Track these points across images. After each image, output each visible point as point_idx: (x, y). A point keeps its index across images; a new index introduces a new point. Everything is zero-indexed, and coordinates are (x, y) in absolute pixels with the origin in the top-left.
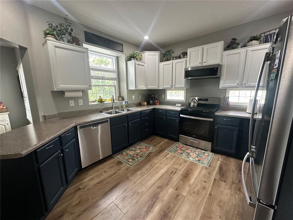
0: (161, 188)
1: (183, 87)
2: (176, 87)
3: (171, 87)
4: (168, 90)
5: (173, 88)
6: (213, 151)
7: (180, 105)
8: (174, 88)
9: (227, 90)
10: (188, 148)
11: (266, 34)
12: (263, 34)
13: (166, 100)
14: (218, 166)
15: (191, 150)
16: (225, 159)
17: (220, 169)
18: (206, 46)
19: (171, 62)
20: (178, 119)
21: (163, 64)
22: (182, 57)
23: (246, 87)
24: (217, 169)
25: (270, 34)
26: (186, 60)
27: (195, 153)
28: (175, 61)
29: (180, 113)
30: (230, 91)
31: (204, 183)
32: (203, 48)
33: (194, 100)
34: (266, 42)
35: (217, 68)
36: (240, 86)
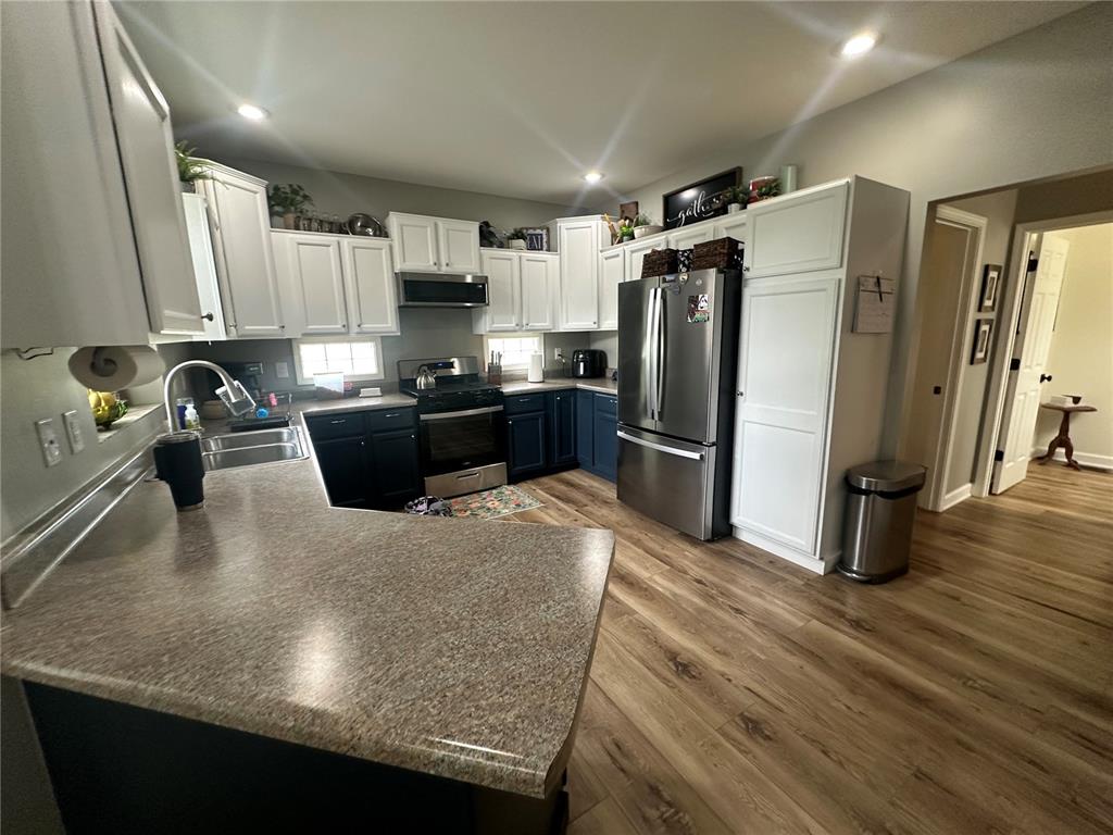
1: (391, 330)
2: (364, 330)
3: (343, 330)
4: (303, 343)
5: (353, 335)
6: (514, 479)
7: (377, 391)
8: (357, 333)
9: (485, 339)
10: (463, 502)
11: (531, 232)
12: (527, 229)
13: (299, 383)
14: (548, 496)
15: (475, 502)
16: (538, 484)
17: (557, 497)
18: (442, 223)
19: (332, 238)
20: (412, 430)
21: (292, 238)
22: (359, 229)
23: (528, 330)
24: (553, 499)
25: (536, 235)
26: (391, 247)
27: (491, 500)
28: (347, 241)
29: (417, 410)
30: (490, 340)
31: (577, 523)
32: (436, 225)
33: (426, 368)
34: (531, 248)
35: (484, 285)
36: (520, 329)
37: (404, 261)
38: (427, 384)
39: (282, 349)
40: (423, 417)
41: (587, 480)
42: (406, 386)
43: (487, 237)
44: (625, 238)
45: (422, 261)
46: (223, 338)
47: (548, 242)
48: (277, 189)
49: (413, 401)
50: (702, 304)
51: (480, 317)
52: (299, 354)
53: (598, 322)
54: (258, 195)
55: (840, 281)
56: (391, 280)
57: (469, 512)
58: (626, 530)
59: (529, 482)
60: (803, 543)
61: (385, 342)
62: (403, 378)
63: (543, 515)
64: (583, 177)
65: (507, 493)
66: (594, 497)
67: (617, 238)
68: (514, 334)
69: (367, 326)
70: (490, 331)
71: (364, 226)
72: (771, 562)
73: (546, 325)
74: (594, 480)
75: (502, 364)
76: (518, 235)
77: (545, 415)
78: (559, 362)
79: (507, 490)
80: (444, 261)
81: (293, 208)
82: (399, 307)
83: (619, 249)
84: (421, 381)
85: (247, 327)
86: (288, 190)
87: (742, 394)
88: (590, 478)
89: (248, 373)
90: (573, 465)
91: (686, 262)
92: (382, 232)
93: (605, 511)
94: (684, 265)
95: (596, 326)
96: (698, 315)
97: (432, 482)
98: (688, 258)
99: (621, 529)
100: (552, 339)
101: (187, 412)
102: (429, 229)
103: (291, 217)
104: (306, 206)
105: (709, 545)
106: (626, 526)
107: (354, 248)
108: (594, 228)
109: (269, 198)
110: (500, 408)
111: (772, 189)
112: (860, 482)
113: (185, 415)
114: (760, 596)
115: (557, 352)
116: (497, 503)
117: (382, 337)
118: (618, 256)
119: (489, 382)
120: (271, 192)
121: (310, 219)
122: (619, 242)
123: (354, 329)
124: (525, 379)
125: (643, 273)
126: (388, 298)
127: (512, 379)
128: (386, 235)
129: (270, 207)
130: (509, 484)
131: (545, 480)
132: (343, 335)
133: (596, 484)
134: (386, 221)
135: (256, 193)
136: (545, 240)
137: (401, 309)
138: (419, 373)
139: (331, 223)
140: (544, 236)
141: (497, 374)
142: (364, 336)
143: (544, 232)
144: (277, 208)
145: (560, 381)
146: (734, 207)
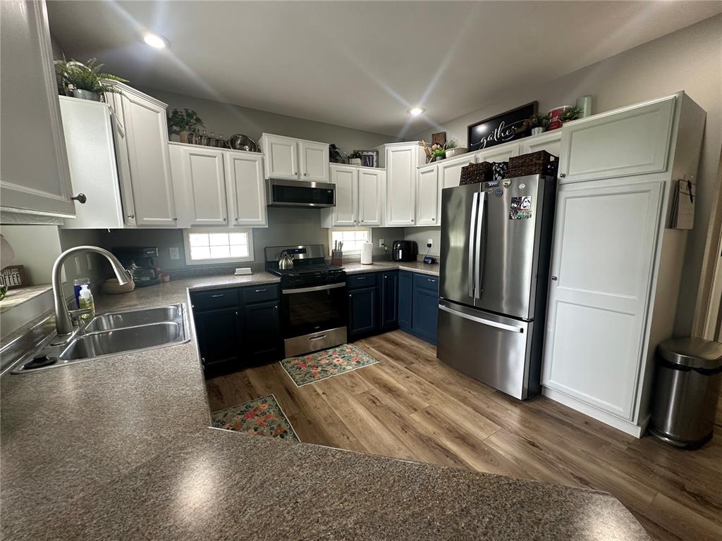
0: (406, 427)
1: (261, 223)
2: (240, 223)
3: (224, 223)
4: (192, 233)
5: (231, 227)
7: (248, 270)
8: (235, 225)
9: (329, 231)
10: (315, 359)
11: (365, 153)
12: (362, 152)
13: (187, 264)
14: (380, 353)
15: (323, 359)
16: (370, 343)
17: (388, 355)
18: (302, 143)
19: (217, 151)
20: (276, 302)
21: (185, 150)
22: (238, 147)
23: (363, 226)
24: (386, 357)
25: (369, 156)
26: (263, 160)
27: (335, 357)
28: (229, 154)
29: (280, 286)
30: (333, 233)
31: (410, 379)
32: (297, 145)
33: (286, 253)
34: (365, 164)
35: (332, 191)
36: (357, 225)
37: (273, 171)
38: (287, 266)
39: (175, 237)
40: (285, 292)
41: (407, 340)
42: (271, 267)
43: (334, 156)
44: (438, 158)
45: (286, 172)
46: (121, 226)
47: (377, 161)
48: (175, 113)
49: (277, 279)
50: (525, 204)
51: (327, 214)
52: (188, 242)
53: (415, 220)
54: (159, 114)
55: (665, 183)
56: (262, 184)
57: (320, 369)
58: (451, 387)
59: (363, 341)
60: (621, 409)
61: (256, 233)
62: (268, 260)
63: (379, 371)
64: (408, 111)
65: (347, 350)
66: (417, 355)
67: (431, 158)
68: (353, 228)
69: (242, 220)
70: (335, 226)
71: (243, 144)
72: (586, 423)
73: (375, 222)
74: (413, 340)
75: (343, 250)
76: (356, 155)
77: (376, 289)
78: (382, 249)
79: (348, 348)
80: (302, 172)
81: (187, 127)
82: (268, 206)
83: (433, 166)
84: (283, 263)
85: (145, 219)
86: (184, 114)
87: (556, 279)
88: (409, 338)
89: (145, 256)
90: (394, 327)
91: (502, 172)
92: (255, 148)
93: (429, 369)
94: (500, 175)
95: (413, 223)
96: (520, 213)
97: (289, 342)
98: (502, 168)
99: (448, 386)
100: (378, 232)
101: (81, 292)
102: (292, 147)
103: (185, 134)
104: (198, 127)
105: (526, 404)
106: (450, 383)
107: (234, 159)
108: (414, 150)
109: (169, 120)
110: (343, 284)
111: (574, 114)
112: (675, 358)
113: (79, 295)
114: (595, 462)
115: (381, 242)
116: (341, 360)
117: (253, 229)
118: (433, 171)
119: (332, 264)
120: (171, 115)
121: (201, 137)
122: (432, 161)
123: (233, 222)
124: (358, 261)
125: (461, 182)
126: (259, 199)
127: (350, 261)
128: (259, 151)
129: (170, 127)
130: (348, 343)
131: (374, 339)
132: (223, 227)
133: (414, 343)
134: (260, 141)
135: (158, 112)
136: (375, 160)
137: (269, 207)
138: (281, 257)
139: (218, 140)
140: (375, 157)
141: (339, 258)
142: (240, 228)
143: (375, 154)
144: (175, 128)
145: (385, 264)
146: (536, 130)
